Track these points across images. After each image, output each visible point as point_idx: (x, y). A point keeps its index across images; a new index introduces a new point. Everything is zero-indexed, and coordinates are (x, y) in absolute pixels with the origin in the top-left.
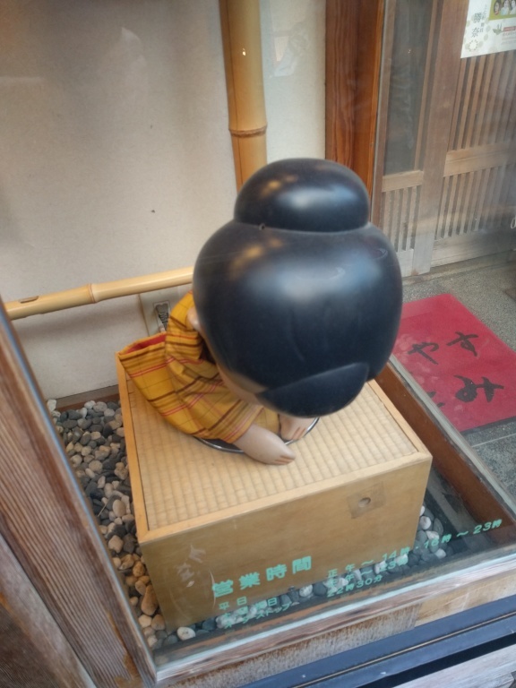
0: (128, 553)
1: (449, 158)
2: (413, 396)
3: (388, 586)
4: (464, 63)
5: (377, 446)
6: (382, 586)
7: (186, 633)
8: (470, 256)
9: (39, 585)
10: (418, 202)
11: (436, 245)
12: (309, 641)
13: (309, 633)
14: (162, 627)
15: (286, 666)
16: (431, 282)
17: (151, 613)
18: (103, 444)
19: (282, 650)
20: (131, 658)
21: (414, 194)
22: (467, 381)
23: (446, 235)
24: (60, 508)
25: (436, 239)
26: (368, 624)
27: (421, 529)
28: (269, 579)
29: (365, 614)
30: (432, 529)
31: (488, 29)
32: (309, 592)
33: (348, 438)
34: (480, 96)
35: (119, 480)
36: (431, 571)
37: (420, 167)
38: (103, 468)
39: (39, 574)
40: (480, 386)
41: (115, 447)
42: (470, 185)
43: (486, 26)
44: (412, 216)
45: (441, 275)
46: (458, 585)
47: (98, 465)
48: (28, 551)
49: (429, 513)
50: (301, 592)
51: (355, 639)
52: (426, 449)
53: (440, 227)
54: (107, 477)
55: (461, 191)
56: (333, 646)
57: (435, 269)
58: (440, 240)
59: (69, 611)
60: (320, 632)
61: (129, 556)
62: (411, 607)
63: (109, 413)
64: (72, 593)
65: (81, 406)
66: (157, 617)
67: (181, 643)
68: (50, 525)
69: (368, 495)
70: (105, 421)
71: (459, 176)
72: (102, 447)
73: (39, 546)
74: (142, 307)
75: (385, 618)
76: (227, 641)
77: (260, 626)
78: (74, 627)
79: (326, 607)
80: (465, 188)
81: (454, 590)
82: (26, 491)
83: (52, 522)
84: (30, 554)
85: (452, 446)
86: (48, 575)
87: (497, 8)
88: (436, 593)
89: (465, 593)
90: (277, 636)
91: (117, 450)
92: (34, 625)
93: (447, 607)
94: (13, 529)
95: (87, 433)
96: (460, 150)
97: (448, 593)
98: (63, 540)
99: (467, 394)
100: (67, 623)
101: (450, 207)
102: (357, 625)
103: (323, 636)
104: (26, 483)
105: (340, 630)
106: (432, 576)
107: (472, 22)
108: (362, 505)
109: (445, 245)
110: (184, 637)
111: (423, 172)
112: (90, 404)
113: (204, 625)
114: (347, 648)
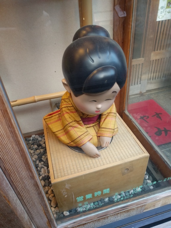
0: (47, 186)
1: (152, 54)
2: (142, 134)
3: (134, 198)
4: (158, 23)
5: (131, 151)
6: (133, 199)
7: (66, 213)
8: (159, 87)
9: (20, 198)
10: (142, 69)
11: (148, 83)
12: (108, 217)
13: (108, 214)
14: (58, 211)
15: (100, 225)
16: (146, 95)
17: (55, 206)
18: (38, 149)
19: (99, 220)
20: (49, 222)
21: (141, 66)
22: (159, 129)
23: (151, 80)
24: (28, 172)
25: (148, 81)
26: (128, 211)
27: (145, 179)
28: (95, 196)
29: (127, 208)
30: (149, 179)
31: (166, 12)
32: (107, 200)
33: (121, 148)
34: (163, 33)
35: (43, 161)
36: (149, 193)
37: (143, 57)
38: (38, 158)
39: (20, 194)
40: (163, 131)
41: (42, 150)
42: (159, 63)
43: (165, 10)
44: (140, 73)
45: (149, 93)
46: (158, 198)
47: (36, 157)
48: (16, 186)
49: (148, 174)
50: (105, 200)
51: (123, 216)
52: (147, 152)
53: (149, 77)
54: (39, 160)
55: (156, 65)
56: (116, 219)
57: (148, 91)
58: (149, 81)
59: (29, 206)
60: (112, 214)
61: (47, 187)
62: (143, 206)
63: (40, 139)
64: (31, 200)
65: (31, 136)
66: (56, 208)
67: (65, 217)
68: (24, 178)
69: (128, 168)
70: (39, 142)
71: (156, 60)
72: (37, 150)
73: (20, 185)
74: (51, 104)
75: (134, 209)
76: (81, 216)
77: (92, 212)
78: (31, 211)
79: (114, 205)
80: (158, 64)
81: (157, 200)
82: (17, 166)
83: (25, 177)
84: (17, 187)
85: (155, 151)
86: (23, 194)
87: (169, 5)
88: (151, 201)
89: (160, 201)
90: (97, 215)
91: (42, 151)
92: (18, 211)
93: (154, 206)
94: (12, 179)
95: (32, 145)
96: (156, 51)
97: (155, 201)
98: (28, 183)
99: (159, 133)
100: (29, 210)
101: (153, 70)
102: (124, 212)
103: (113, 215)
104: (17, 164)
105: (118, 213)
106: (149, 195)
107: (160, 9)
108: (126, 171)
109: (151, 83)
110: (66, 215)
111: (144, 59)
112: (33, 136)
113: (72, 211)
114: (120, 219)
